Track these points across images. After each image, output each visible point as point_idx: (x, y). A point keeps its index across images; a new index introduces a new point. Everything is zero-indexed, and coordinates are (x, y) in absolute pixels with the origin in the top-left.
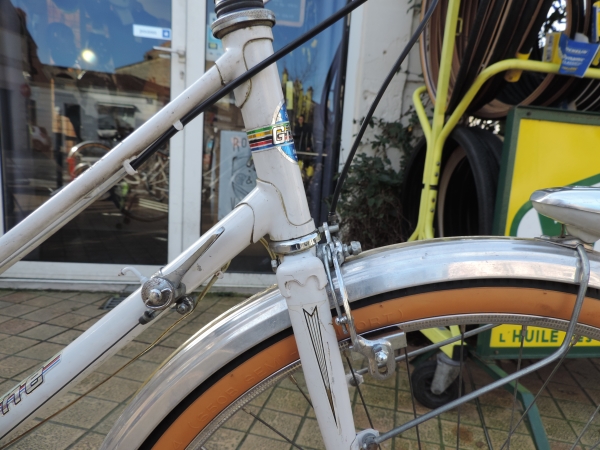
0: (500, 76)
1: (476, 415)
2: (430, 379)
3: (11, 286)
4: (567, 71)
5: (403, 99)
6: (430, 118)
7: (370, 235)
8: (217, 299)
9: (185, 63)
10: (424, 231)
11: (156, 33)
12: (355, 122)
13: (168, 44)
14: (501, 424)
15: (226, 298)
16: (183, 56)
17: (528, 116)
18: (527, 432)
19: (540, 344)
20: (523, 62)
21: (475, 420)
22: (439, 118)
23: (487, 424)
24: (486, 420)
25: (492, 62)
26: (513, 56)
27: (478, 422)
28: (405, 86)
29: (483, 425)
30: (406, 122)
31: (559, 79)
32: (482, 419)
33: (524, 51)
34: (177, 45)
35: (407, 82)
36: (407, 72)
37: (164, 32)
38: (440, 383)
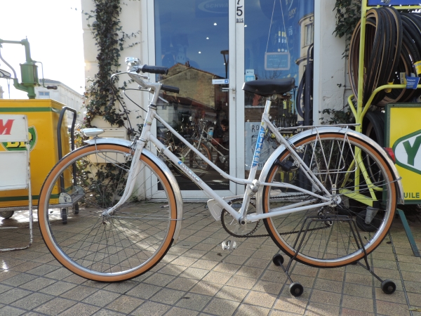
0: (383, 91)
2: (364, 218)
4: (409, 87)
5: (344, 99)
6: (356, 109)
9: (236, 93)
11: (222, 82)
12: (320, 112)
13: (227, 86)
16: (235, 90)
17: (394, 106)
19: (411, 199)
20: (391, 86)
22: (359, 109)
25: (378, 86)
26: (386, 84)
28: (345, 92)
30: (346, 110)
31: (408, 91)
33: (390, 81)
34: (231, 86)
35: (345, 90)
36: (345, 86)
37: (225, 81)
38: (369, 219)
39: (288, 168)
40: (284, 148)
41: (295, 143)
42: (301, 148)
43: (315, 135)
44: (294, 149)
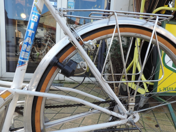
1: (152, 114)
3: (8, 80)
7: (118, 63)
8: (70, 84)
10: (136, 60)
11: (52, 3)
13: (56, 7)
14: (160, 116)
15: (73, 84)
17: (168, 23)
18: (168, 118)
19: (172, 92)
20: (166, 7)
21: (152, 115)
23: (156, 116)
24: (155, 115)
26: (163, 6)
27: (153, 116)
29: (154, 116)
32: (154, 115)
33: (166, 5)
34: (59, 7)
37: (55, 3)
38: (141, 105)
39: (70, 71)
40: (68, 42)
41: (83, 36)
42: (92, 43)
43: (113, 26)
44: (82, 44)
